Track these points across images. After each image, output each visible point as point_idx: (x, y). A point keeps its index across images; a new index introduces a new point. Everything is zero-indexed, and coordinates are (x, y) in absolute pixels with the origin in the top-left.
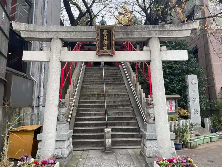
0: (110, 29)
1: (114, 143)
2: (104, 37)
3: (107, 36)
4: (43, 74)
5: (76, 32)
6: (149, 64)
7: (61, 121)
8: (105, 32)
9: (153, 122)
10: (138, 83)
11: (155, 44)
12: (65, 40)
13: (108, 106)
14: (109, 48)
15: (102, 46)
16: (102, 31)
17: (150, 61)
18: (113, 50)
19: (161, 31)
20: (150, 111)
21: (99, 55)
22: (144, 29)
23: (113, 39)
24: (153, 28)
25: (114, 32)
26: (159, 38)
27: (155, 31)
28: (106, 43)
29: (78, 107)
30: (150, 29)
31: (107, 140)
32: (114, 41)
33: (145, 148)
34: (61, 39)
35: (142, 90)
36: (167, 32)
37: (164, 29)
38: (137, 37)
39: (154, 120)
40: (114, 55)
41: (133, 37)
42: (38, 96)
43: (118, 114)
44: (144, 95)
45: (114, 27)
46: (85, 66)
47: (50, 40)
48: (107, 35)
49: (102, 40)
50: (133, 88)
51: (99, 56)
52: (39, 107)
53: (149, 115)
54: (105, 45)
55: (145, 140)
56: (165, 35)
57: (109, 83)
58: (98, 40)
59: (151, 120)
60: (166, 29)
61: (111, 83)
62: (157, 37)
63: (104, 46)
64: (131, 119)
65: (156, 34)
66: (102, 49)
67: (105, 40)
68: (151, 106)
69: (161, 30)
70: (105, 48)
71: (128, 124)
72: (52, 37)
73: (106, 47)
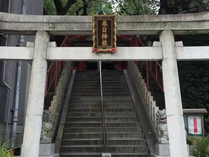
0: (110, 20)
2: (103, 30)
3: (106, 28)
4: (19, 79)
7: (44, 139)
8: (105, 24)
9: (166, 142)
12: (53, 33)
14: (109, 44)
16: (100, 22)
18: (114, 45)
21: (96, 52)
23: (114, 32)
25: (115, 23)
26: (173, 31)
28: (106, 36)
30: (161, 20)
32: (115, 35)
38: (145, 29)
39: (168, 139)
40: (116, 52)
42: (12, 110)
45: (116, 17)
47: (34, 33)
48: (106, 26)
49: (101, 33)
52: (12, 124)
53: (163, 133)
54: (104, 39)
56: (180, 27)
58: (95, 33)
59: (164, 139)
62: (170, 29)
63: (102, 41)
66: (100, 44)
67: (104, 33)
70: (104, 43)
71: (134, 149)
73: (106, 42)
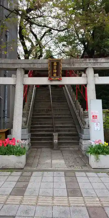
0: (58, 62)
1: (59, 144)
2: (54, 67)
4: (6, 94)
6: (86, 86)
8: (55, 64)
9: (88, 128)
10: (78, 101)
11: (90, 72)
12: (26, 69)
13: (55, 118)
14: (57, 75)
16: (53, 63)
17: (87, 84)
18: (60, 76)
19: (95, 63)
20: (86, 120)
22: (83, 61)
23: (60, 68)
24: (89, 60)
25: (61, 64)
26: (93, 67)
27: (91, 63)
28: (56, 71)
29: (33, 118)
30: (87, 62)
31: (55, 141)
32: (61, 70)
33: (82, 145)
34: (24, 69)
35: (80, 106)
36: (99, 64)
37: (97, 62)
38: (78, 67)
39: (89, 126)
40: (61, 80)
41: (74, 67)
42: (4, 110)
43: (62, 124)
44: (82, 109)
45: (62, 60)
46: (36, 87)
47: (16, 69)
48: (56, 66)
49: (53, 69)
50: (74, 105)
51: (50, 81)
52: (4, 118)
53: (86, 123)
54: (55, 73)
55: (82, 140)
56: (97, 66)
57: (55, 100)
58: (50, 69)
59: (87, 126)
60: (99, 62)
61: (56, 100)
62: (91, 67)
64: (72, 127)
65: (91, 65)
66: (53, 75)
67: (55, 69)
68: (87, 116)
69: (95, 62)
70: (55, 75)
71: (69, 131)
72: (17, 67)
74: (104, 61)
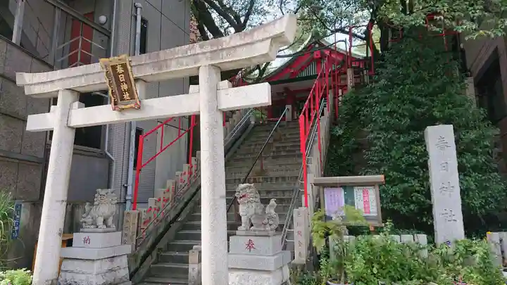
2: (121, 78)
3: (124, 75)
5: (87, 75)
8: (120, 70)
14: (132, 96)
15: (122, 94)
16: (114, 68)
19: (215, 51)
22: (186, 53)
24: (201, 47)
27: (205, 53)
28: (125, 87)
30: (195, 51)
31: (191, 267)
36: (225, 53)
37: (220, 48)
41: (169, 70)
42: (124, 185)
48: (123, 73)
49: (119, 83)
54: (125, 91)
60: (224, 47)
62: (208, 64)
63: (124, 94)
65: (207, 58)
66: (122, 99)
67: (123, 82)
69: (215, 48)
70: (126, 96)
73: (128, 94)
74: (238, 44)
